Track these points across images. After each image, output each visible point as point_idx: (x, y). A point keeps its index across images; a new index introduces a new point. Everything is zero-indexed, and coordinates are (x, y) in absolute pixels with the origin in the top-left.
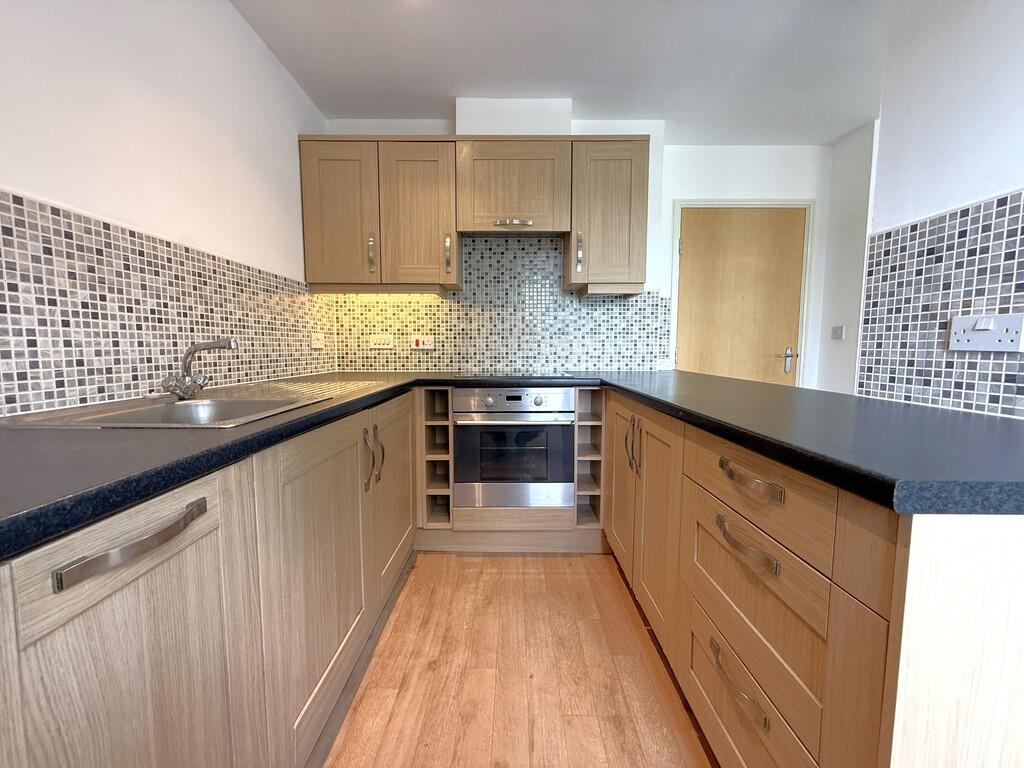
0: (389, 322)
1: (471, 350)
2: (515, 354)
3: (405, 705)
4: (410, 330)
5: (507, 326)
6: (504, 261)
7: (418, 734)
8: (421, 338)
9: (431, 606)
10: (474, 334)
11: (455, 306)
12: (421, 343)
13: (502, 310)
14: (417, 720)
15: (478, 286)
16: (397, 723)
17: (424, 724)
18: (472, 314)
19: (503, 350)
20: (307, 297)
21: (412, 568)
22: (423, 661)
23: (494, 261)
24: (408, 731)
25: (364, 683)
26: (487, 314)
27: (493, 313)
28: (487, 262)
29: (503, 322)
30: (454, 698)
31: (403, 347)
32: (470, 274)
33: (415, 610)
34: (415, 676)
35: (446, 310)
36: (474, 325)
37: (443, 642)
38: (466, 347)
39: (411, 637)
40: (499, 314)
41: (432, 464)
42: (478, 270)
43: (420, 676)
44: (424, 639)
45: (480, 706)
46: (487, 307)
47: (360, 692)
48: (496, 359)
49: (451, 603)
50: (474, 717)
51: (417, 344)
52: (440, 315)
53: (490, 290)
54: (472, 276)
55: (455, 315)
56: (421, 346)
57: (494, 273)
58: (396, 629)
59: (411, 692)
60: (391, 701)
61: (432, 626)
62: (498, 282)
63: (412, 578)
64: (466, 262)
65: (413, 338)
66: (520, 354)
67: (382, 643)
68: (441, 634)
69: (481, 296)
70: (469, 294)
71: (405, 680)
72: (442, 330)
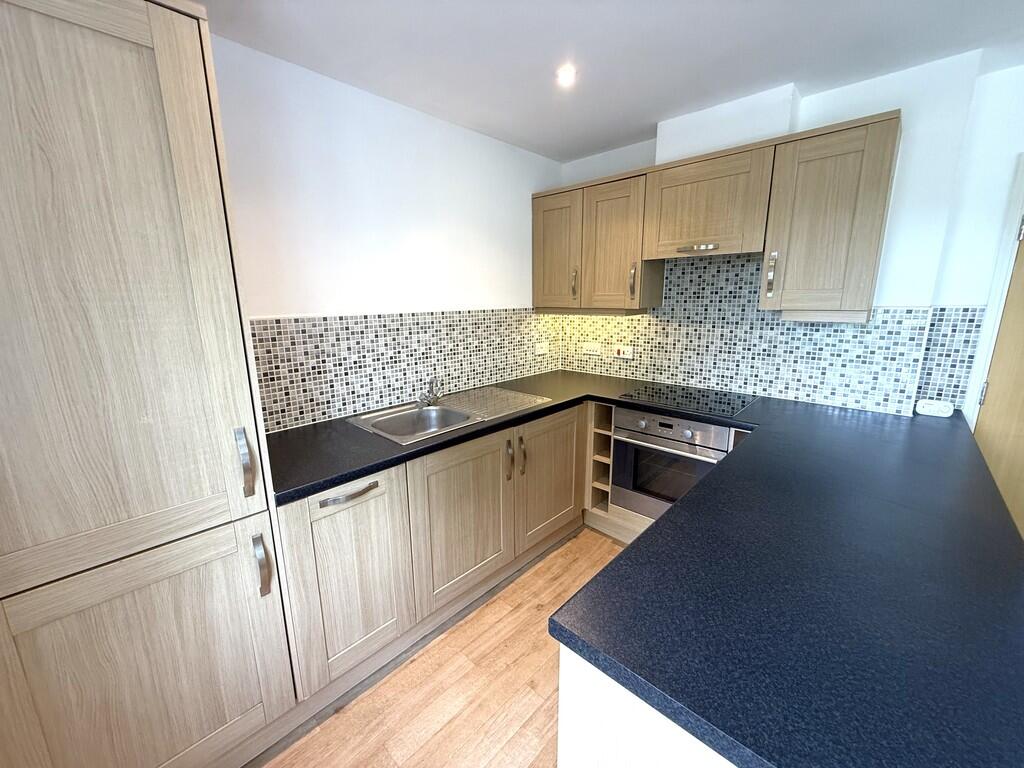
0: (599, 333)
1: (666, 363)
2: (710, 371)
3: (510, 619)
4: (614, 340)
5: (703, 342)
6: (707, 277)
7: (506, 637)
8: (622, 348)
9: (566, 569)
10: (670, 348)
11: (654, 321)
12: (621, 352)
13: (700, 326)
14: (511, 631)
15: (677, 302)
16: (500, 626)
17: (512, 635)
18: (669, 329)
19: (698, 366)
20: (534, 316)
21: (575, 537)
22: (536, 601)
23: (695, 277)
24: (503, 633)
25: (499, 595)
26: (684, 330)
27: (690, 328)
28: (688, 278)
29: (699, 338)
30: (538, 633)
31: (608, 355)
32: (670, 290)
33: (555, 567)
34: (526, 607)
35: (646, 324)
36: (670, 340)
37: (555, 597)
38: (661, 359)
39: (541, 582)
40: (696, 330)
41: (597, 464)
42: (678, 285)
43: (528, 609)
44: (546, 589)
45: (548, 647)
46: (685, 322)
47: (495, 597)
48: (690, 374)
49: (581, 574)
50: (540, 650)
51: (619, 353)
52: (639, 328)
53: (689, 305)
54: (672, 292)
55: (653, 328)
56: (622, 356)
57: (694, 289)
58: (536, 573)
59: (518, 614)
60: (506, 612)
61: (557, 583)
62: (698, 297)
63: (569, 544)
64: (667, 278)
65: (615, 348)
66: (716, 372)
67: (522, 577)
68: (558, 591)
69: (679, 313)
70: (668, 310)
71: (519, 606)
72: (641, 342)
